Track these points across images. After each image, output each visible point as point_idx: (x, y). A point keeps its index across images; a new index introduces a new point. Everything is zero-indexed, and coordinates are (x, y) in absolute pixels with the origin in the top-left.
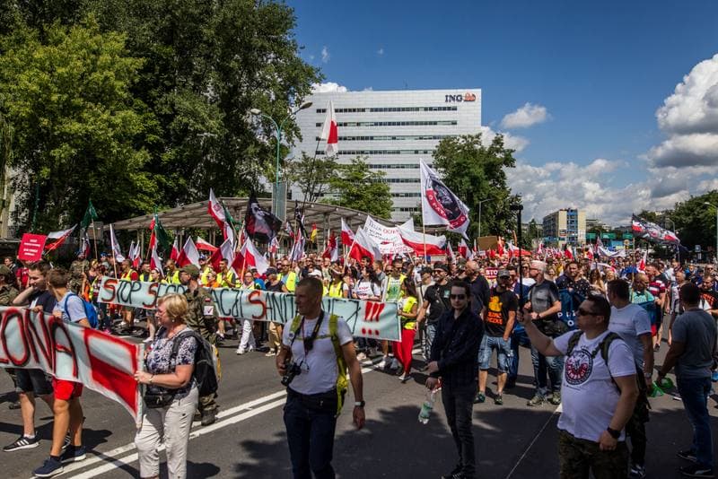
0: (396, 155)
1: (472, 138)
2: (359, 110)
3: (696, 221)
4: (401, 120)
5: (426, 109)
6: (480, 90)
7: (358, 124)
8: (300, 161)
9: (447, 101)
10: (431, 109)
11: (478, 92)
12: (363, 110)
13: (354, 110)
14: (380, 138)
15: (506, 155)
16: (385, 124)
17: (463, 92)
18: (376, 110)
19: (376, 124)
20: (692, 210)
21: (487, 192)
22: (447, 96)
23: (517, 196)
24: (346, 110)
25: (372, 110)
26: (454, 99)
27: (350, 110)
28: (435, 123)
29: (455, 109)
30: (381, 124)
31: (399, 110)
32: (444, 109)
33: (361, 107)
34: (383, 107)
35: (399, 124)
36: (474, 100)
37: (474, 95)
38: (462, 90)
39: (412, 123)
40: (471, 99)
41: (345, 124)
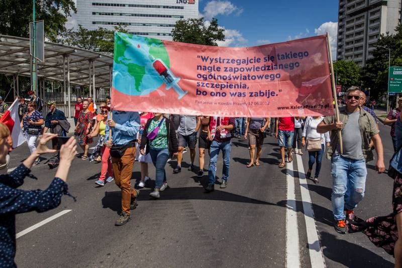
1: (198, 21)
2: (121, 5)
4: (149, 13)
5: (164, 7)
7: (121, 14)
8: (78, 31)
9: (177, 2)
10: (167, 7)
12: (124, 5)
13: (118, 5)
14: (136, 24)
15: (219, 33)
16: (138, 15)
18: (133, 6)
19: (132, 15)
24: (112, 5)
25: (130, 6)
26: (182, 2)
27: (115, 5)
28: (170, 16)
29: (182, 8)
30: (136, 15)
31: (147, 6)
32: (176, 8)
33: (123, 3)
34: (137, 4)
35: (147, 16)
36: (194, 3)
39: (155, 16)
40: (192, 2)
41: (112, 14)
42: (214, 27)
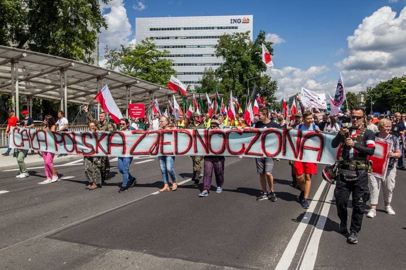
0: (200, 57)
1: (243, 35)
2: (176, 29)
3: (385, 96)
4: (203, 35)
5: (218, 28)
6: (252, 16)
7: (176, 38)
9: (231, 22)
10: (221, 28)
11: (251, 17)
12: (179, 29)
13: (174, 29)
14: (191, 46)
16: (193, 38)
17: (241, 17)
18: (188, 29)
19: (187, 38)
20: (381, 90)
21: (253, 73)
22: (231, 20)
23: (275, 82)
24: (168, 29)
25: (185, 29)
26: (236, 22)
27: (171, 29)
29: (236, 28)
30: (190, 38)
31: (201, 28)
32: (230, 28)
33: (178, 27)
34: (192, 26)
35: (201, 37)
36: (248, 22)
37: (248, 19)
38: (240, 16)
39: (209, 37)
40: (247, 21)
41: (168, 38)
42: (261, 40)
